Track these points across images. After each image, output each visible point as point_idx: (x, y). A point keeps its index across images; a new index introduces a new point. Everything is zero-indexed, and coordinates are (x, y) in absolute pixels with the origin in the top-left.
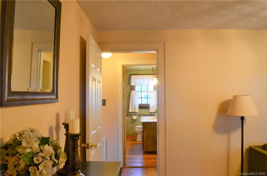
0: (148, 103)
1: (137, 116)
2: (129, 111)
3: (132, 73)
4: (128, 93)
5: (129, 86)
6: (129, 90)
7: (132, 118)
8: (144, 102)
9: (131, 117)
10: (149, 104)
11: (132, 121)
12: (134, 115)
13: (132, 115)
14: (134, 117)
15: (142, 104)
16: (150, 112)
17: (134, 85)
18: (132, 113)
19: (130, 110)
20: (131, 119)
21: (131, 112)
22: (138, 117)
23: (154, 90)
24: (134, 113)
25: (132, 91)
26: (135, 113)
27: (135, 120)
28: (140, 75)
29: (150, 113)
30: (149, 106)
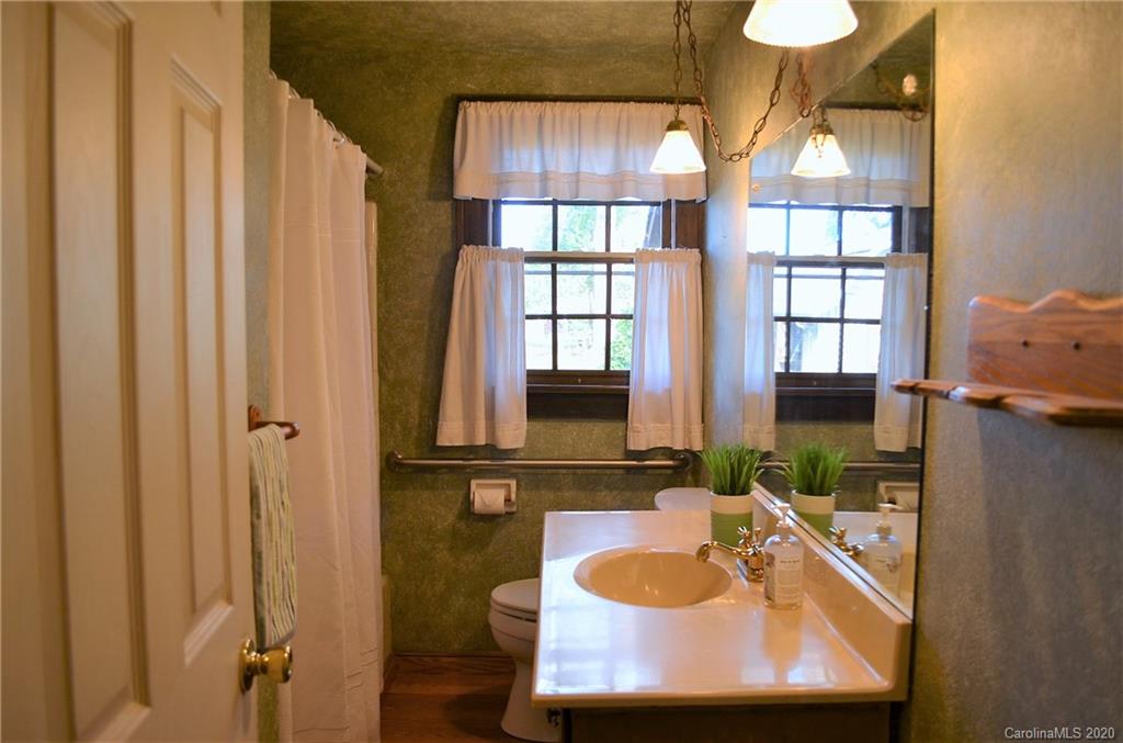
0: (614, 366)
1: (513, 483)
2: (443, 441)
3: (471, 87)
4: (429, 269)
5: (445, 207)
6: (446, 246)
7: (468, 502)
8: (581, 353)
9: (462, 493)
10: (624, 376)
11: (462, 526)
12: (481, 473)
13: (464, 476)
14: (489, 496)
15: (555, 374)
16: (631, 447)
17: (491, 197)
18: (470, 450)
19: (452, 432)
20: (457, 507)
21: (459, 443)
22: (524, 495)
23: (666, 244)
24: (488, 458)
25: (468, 251)
26: (492, 450)
27: (491, 518)
28: (549, 105)
29: (630, 455)
30: (625, 396)
